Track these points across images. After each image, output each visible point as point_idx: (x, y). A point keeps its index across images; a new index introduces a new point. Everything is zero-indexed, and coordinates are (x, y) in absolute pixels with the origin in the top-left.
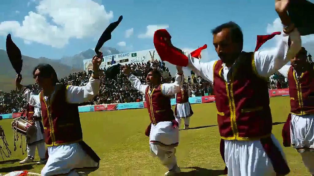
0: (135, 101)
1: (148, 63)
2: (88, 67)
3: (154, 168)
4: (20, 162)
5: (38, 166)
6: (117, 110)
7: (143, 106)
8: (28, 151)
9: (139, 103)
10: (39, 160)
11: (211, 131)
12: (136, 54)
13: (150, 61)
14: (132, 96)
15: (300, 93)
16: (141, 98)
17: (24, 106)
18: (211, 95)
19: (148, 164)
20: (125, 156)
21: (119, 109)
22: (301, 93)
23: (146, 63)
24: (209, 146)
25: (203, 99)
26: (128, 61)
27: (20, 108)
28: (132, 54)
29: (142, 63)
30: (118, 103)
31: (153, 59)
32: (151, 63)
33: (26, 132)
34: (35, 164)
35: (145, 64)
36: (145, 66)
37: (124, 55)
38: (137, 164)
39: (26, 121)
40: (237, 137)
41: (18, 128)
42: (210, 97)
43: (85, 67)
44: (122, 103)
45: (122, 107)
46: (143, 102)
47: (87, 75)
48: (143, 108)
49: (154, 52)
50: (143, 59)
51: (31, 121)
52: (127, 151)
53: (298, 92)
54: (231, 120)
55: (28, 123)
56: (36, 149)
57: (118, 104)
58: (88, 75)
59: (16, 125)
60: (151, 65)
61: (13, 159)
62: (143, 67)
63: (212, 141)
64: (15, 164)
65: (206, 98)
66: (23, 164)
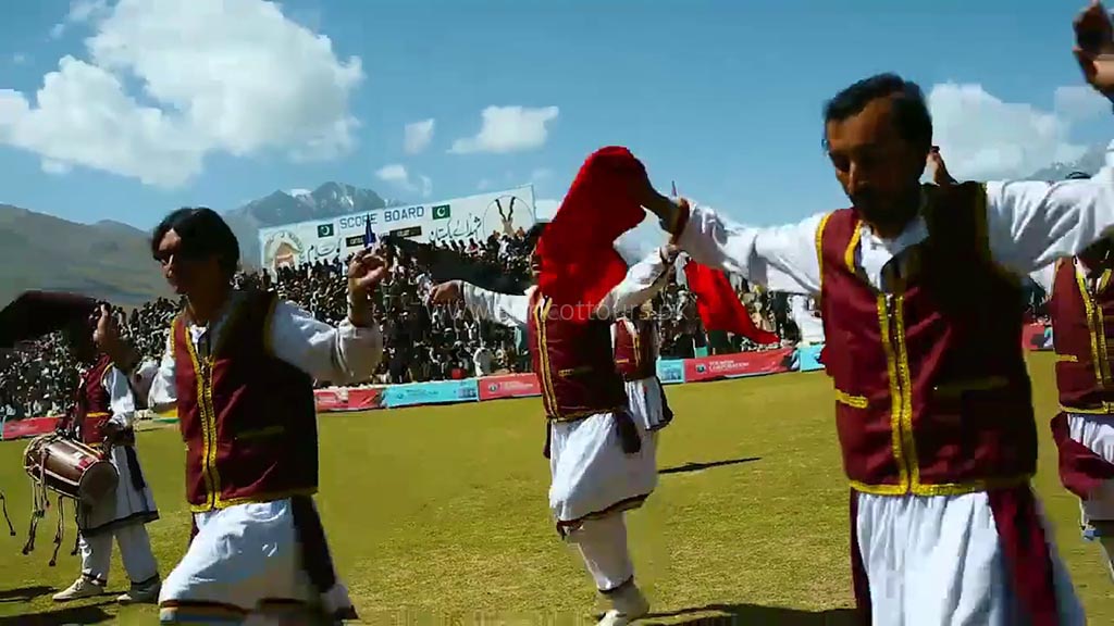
0: (449, 376)
1: (493, 240)
2: (277, 254)
3: (551, 613)
4: (56, 596)
5: (125, 608)
6: (384, 408)
7: (477, 392)
8: (85, 555)
9: (462, 384)
10: (127, 587)
11: (738, 481)
12: (447, 208)
13: (499, 234)
14: (436, 358)
15: (1098, 339)
16: (466, 367)
17: (47, 396)
18: (718, 353)
19: (528, 596)
20: (439, 571)
21: (389, 405)
22: (1103, 338)
23: (485, 243)
24: (736, 532)
25: (690, 370)
26: (420, 234)
27: (29, 403)
28: (435, 210)
29: (472, 240)
30: (388, 383)
31: (508, 228)
32: (503, 242)
33: (75, 484)
34: (109, 603)
35: (480, 246)
36: (482, 252)
37: (407, 212)
38: (489, 598)
39: (78, 445)
40: (915, 483)
41: (47, 472)
42: (716, 360)
43: (266, 257)
44: (399, 383)
45: (401, 397)
46: (476, 378)
47: (273, 285)
48: (475, 401)
49: (512, 203)
50: (474, 226)
51: (95, 445)
52: (443, 553)
53: (1093, 334)
54: (895, 425)
55: (86, 453)
56: (115, 546)
57: (388, 386)
58: (278, 284)
59: (39, 461)
60: (503, 249)
61: (26, 586)
62: (472, 254)
63: (745, 513)
64: (37, 601)
65: (701, 366)
66: (65, 604)
